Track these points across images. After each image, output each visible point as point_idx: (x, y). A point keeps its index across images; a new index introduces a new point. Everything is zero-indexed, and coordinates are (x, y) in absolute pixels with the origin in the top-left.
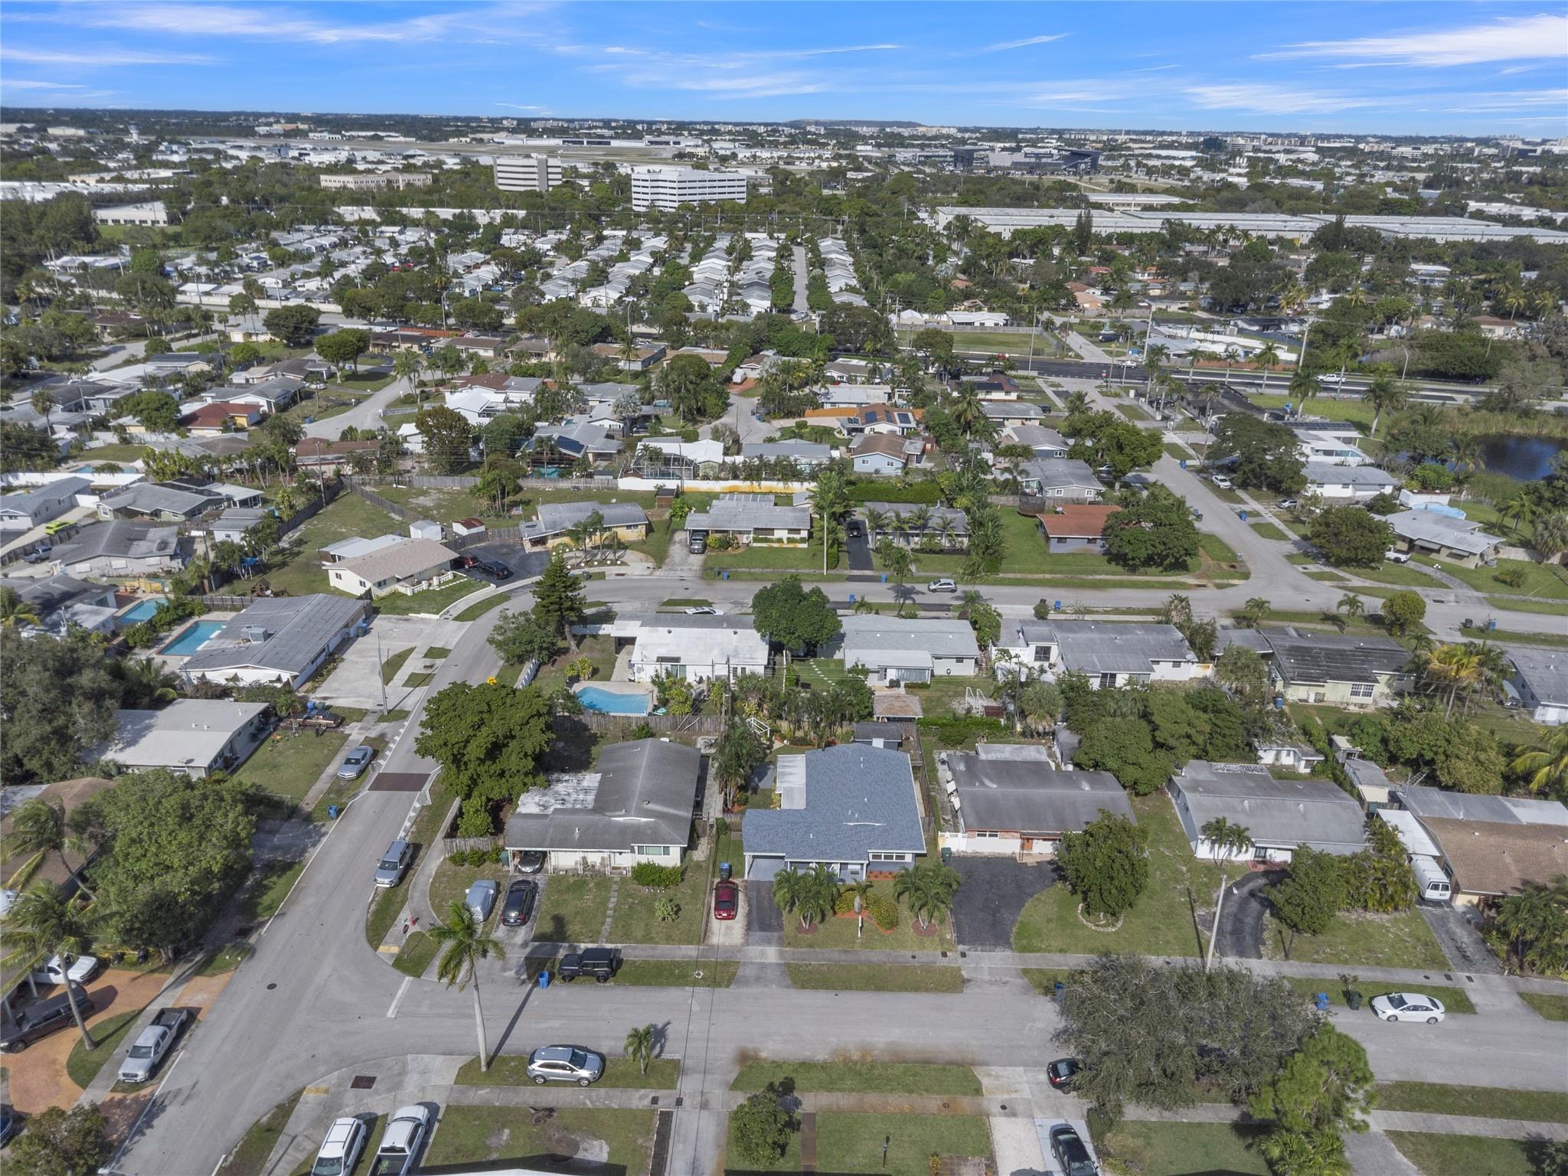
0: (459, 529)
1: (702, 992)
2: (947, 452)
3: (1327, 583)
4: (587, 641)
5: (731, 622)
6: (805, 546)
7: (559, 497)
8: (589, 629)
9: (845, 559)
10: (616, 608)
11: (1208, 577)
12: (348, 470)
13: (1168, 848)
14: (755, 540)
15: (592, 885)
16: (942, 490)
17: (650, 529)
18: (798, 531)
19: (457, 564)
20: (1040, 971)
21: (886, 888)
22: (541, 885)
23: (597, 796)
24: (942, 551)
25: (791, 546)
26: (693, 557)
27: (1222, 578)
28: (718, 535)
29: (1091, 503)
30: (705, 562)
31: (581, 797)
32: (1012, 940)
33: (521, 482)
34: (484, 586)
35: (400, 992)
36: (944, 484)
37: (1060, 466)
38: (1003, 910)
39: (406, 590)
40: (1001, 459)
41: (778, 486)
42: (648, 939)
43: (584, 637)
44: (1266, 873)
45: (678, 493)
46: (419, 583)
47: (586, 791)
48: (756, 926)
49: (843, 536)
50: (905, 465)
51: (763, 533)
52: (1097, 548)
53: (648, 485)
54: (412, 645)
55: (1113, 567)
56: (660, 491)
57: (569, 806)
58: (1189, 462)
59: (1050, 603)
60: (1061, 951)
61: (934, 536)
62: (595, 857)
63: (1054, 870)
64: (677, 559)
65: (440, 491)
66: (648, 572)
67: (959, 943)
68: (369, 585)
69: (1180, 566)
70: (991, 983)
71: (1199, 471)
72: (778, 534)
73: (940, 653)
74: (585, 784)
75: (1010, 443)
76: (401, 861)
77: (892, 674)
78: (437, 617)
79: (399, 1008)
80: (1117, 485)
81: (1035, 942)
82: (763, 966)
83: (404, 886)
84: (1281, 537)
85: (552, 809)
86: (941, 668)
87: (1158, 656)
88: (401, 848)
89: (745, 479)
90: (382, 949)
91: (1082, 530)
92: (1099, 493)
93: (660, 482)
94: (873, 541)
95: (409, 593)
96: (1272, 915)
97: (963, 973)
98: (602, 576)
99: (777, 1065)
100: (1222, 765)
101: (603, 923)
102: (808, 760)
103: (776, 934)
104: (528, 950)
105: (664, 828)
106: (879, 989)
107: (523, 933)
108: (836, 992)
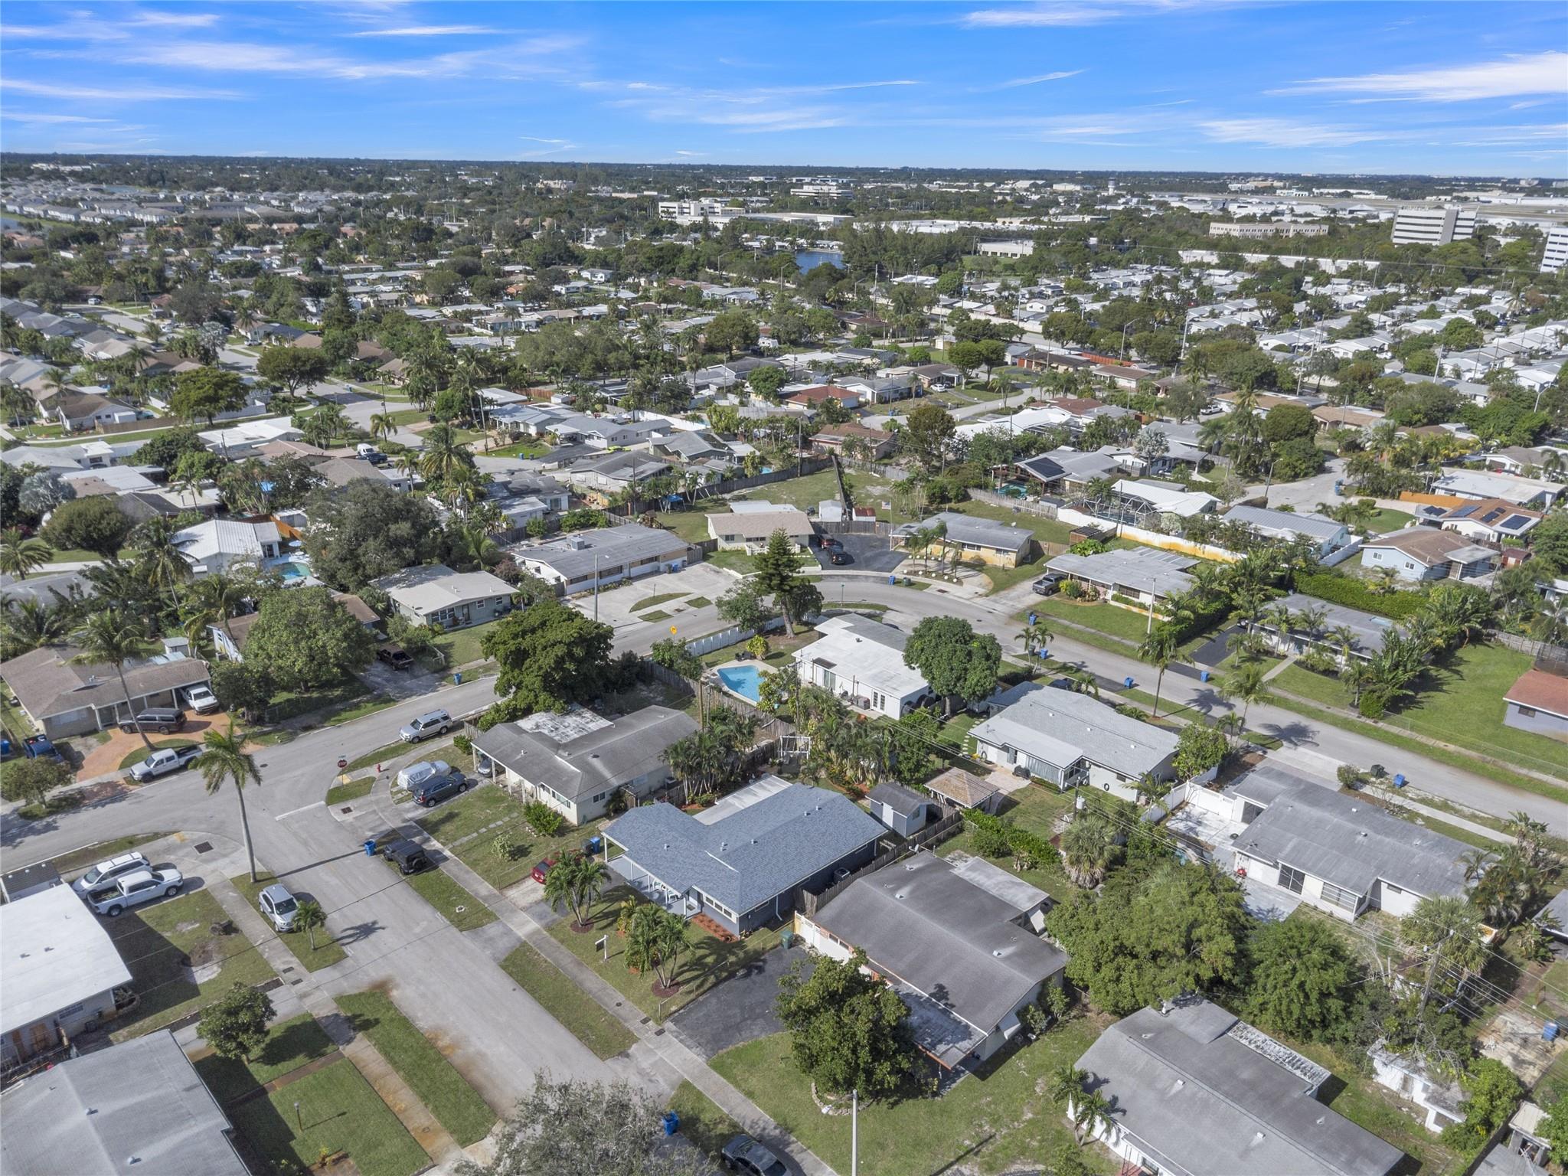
1: (440, 922)
9: (1194, 645)
14: (1115, 598)
15: (504, 805)
17: (1028, 560)
20: (700, 1096)
22: (477, 787)
23: (581, 737)
24: (1329, 673)
25: (1152, 615)
26: (1030, 595)
28: (1077, 582)
30: (1037, 604)
31: (571, 733)
32: (722, 1051)
33: (977, 494)
35: (303, 808)
38: (761, 1021)
39: (748, 549)
42: (475, 863)
45: (1102, 536)
47: (582, 730)
48: (553, 901)
51: (1130, 593)
53: (1083, 521)
54: (692, 591)
57: (553, 735)
59: (1391, 774)
60: (750, 1094)
64: (1013, 594)
66: (971, 596)
67: (674, 1021)
70: (642, 1073)
72: (1142, 598)
73: (1098, 758)
74: (590, 725)
76: (426, 726)
77: (1022, 761)
78: (740, 576)
79: (288, 817)
81: (739, 1068)
82: (507, 933)
83: (418, 746)
85: (538, 731)
86: (1100, 780)
88: (436, 717)
89: (1193, 539)
90: (343, 776)
93: (1098, 522)
95: (748, 553)
97: (634, 1046)
98: (922, 587)
99: (389, 1006)
101: (468, 835)
103: (555, 916)
104: (404, 825)
106: (551, 1009)
107: (421, 812)
108: (518, 987)
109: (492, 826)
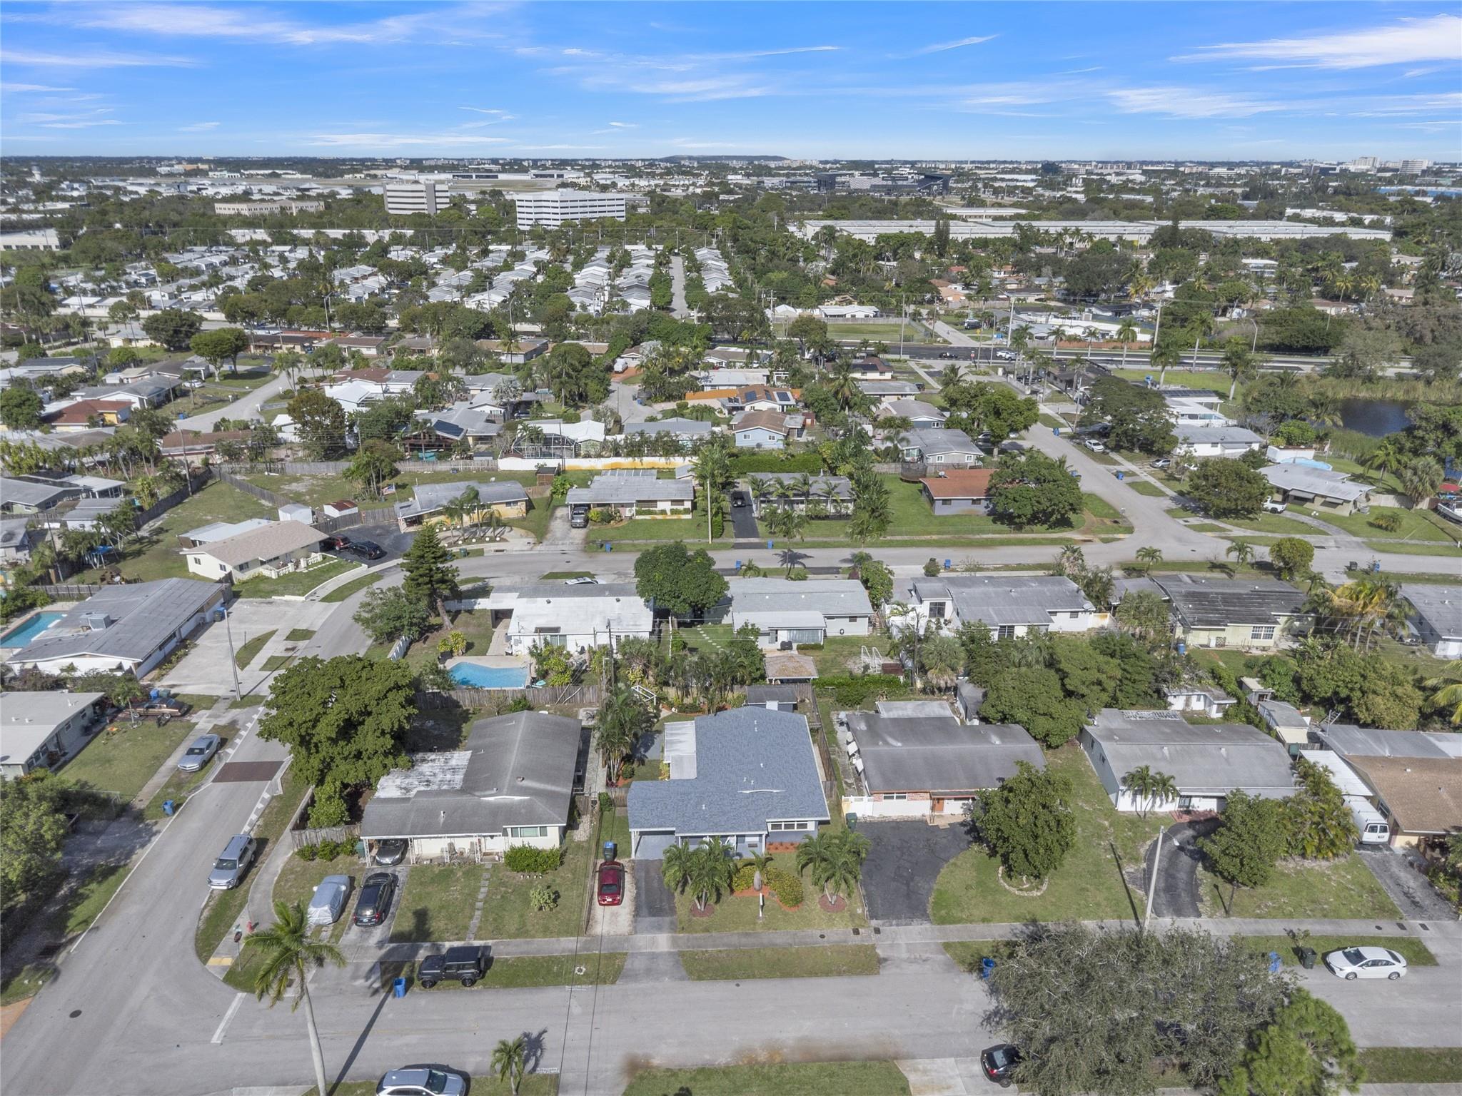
0: (331, 512)
1: (584, 991)
2: (826, 425)
3: (1210, 534)
4: (463, 617)
5: (615, 591)
6: (689, 516)
7: (437, 478)
8: (464, 605)
9: (729, 528)
10: (492, 582)
11: (1093, 533)
12: (217, 459)
13: (1087, 802)
14: (638, 513)
15: (460, 874)
16: (824, 460)
17: (530, 506)
18: (681, 502)
19: (327, 546)
20: (963, 944)
21: (788, 861)
22: (401, 878)
23: (466, 775)
24: (827, 517)
25: (675, 517)
26: (575, 531)
27: (1107, 533)
28: (599, 509)
29: (971, 468)
30: (587, 536)
31: (448, 777)
32: (929, 911)
33: (398, 466)
34: (355, 567)
35: (229, 1012)
36: (827, 453)
37: (940, 435)
38: (917, 878)
39: (270, 572)
40: (880, 431)
41: (660, 461)
42: (522, 932)
43: (458, 612)
44: (1191, 824)
45: (560, 472)
46: (285, 565)
47: (454, 770)
48: (645, 911)
49: (727, 504)
50: (786, 437)
51: (646, 505)
52: (981, 509)
53: (528, 465)
54: (273, 628)
55: (999, 526)
56: (541, 470)
57: (435, 787)
58: (1061, 430)
59: (941, 562)
60: (984, 920)
61: (818, 502)
62: (463, 843)
63: (968, 832)
64: (558, 534)
65: (314, 477)
66: (529, 547)
67: (872, 918)
68: (229, 568)
69: (1064, 523)
70: (910, 961)
71: (1072, 437)
72: (661, 506)
73: (832, 612)
74: (453, 762)
75: (889, 415)
76: (241, 858)
77: (783, 636)
78: (303, 598)
79: (227, 1032)
80: (996, 451)
81: (956, 913)
82: (654, 956)
83: (244, 887)
84: (1158, 493)
85: (414, 792)
86: (834, 628)
87: (1055, 606)
88: (242, 844)
89: (628, 455)
90: (213, 961)
91: (966, 491)
92: (979, 459)
93: (541, 461)
94: (758, 511)
95: (274, 576)
96: (1205, 868)
97: (879, 951)
98: (480, 553)
99: (672, 1073)
100: (1134, 712)
101: (471, 918)
102: (698, 730)
103: (667, 919)
104: (383, 951)
105: (541, 806)
106: (785, 975)
107: (379, 933)
108: (737, 982)
109: (481, 896)
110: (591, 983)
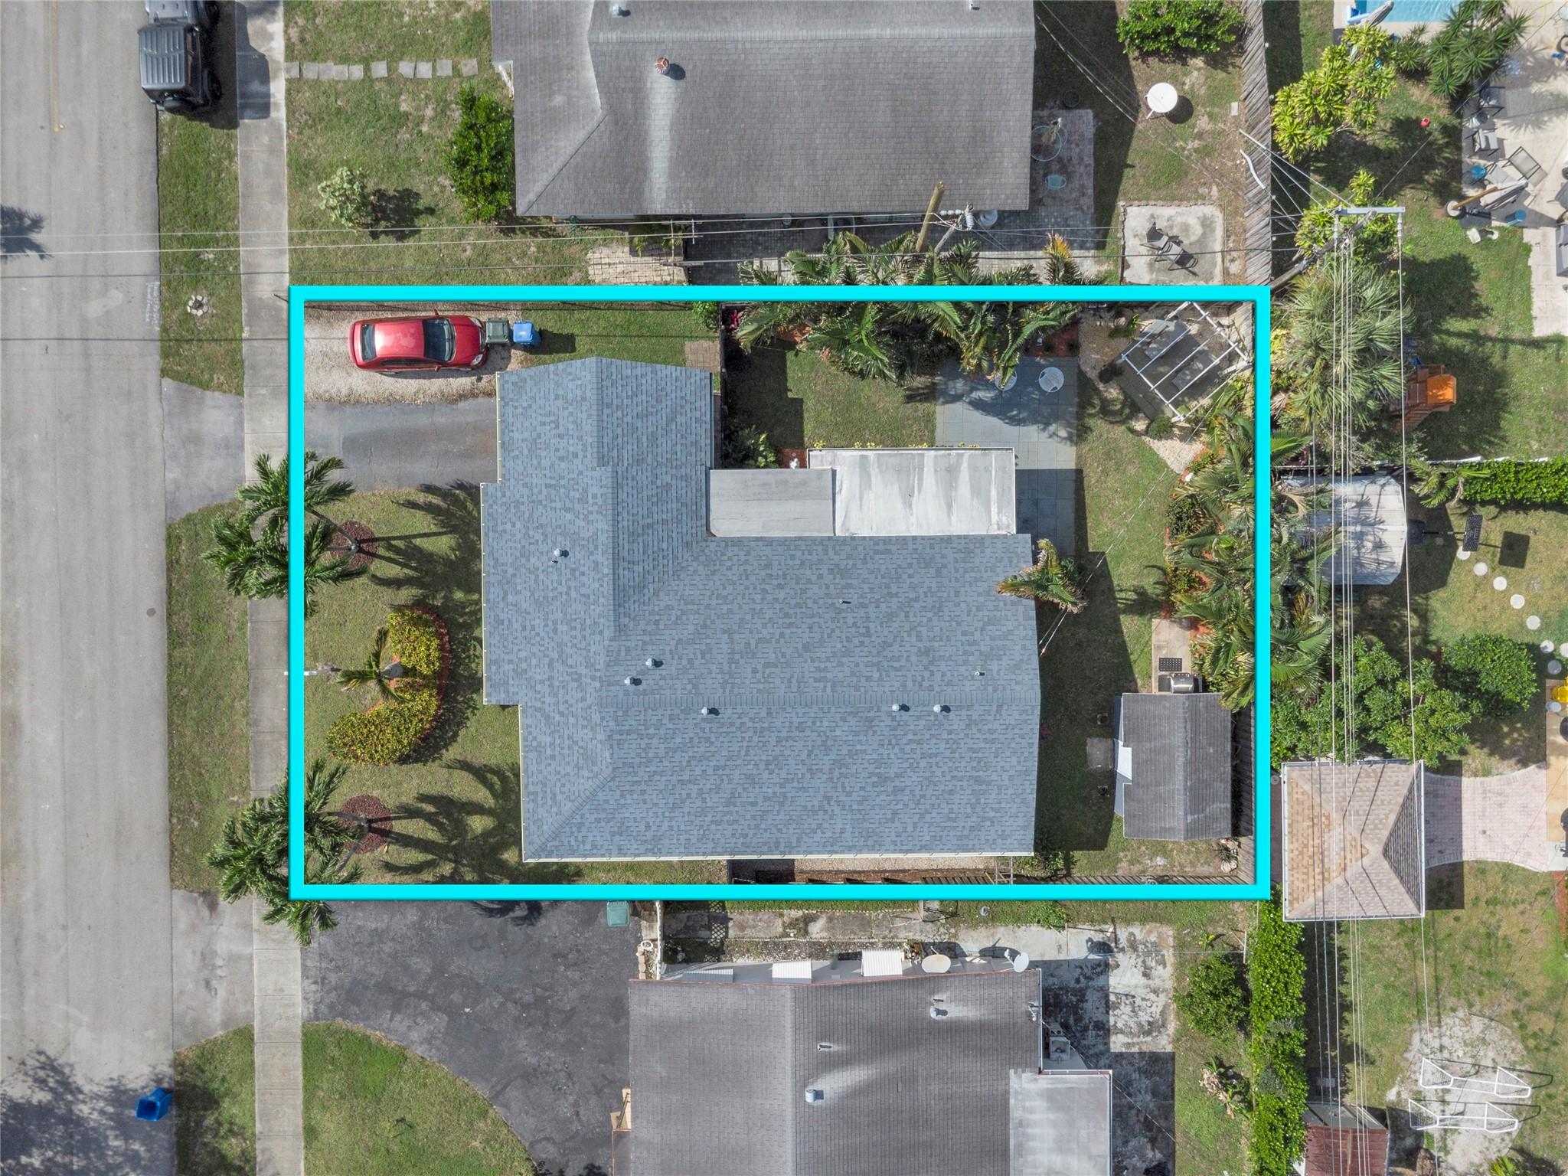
1: (142, 315)
32: (341, 1024)
42: (305, 174)
48: (356, 425)
70: (206, 958)
82: (232, 447)
106: (175, 703)
108: (161, 611)
110: (165, 329)
